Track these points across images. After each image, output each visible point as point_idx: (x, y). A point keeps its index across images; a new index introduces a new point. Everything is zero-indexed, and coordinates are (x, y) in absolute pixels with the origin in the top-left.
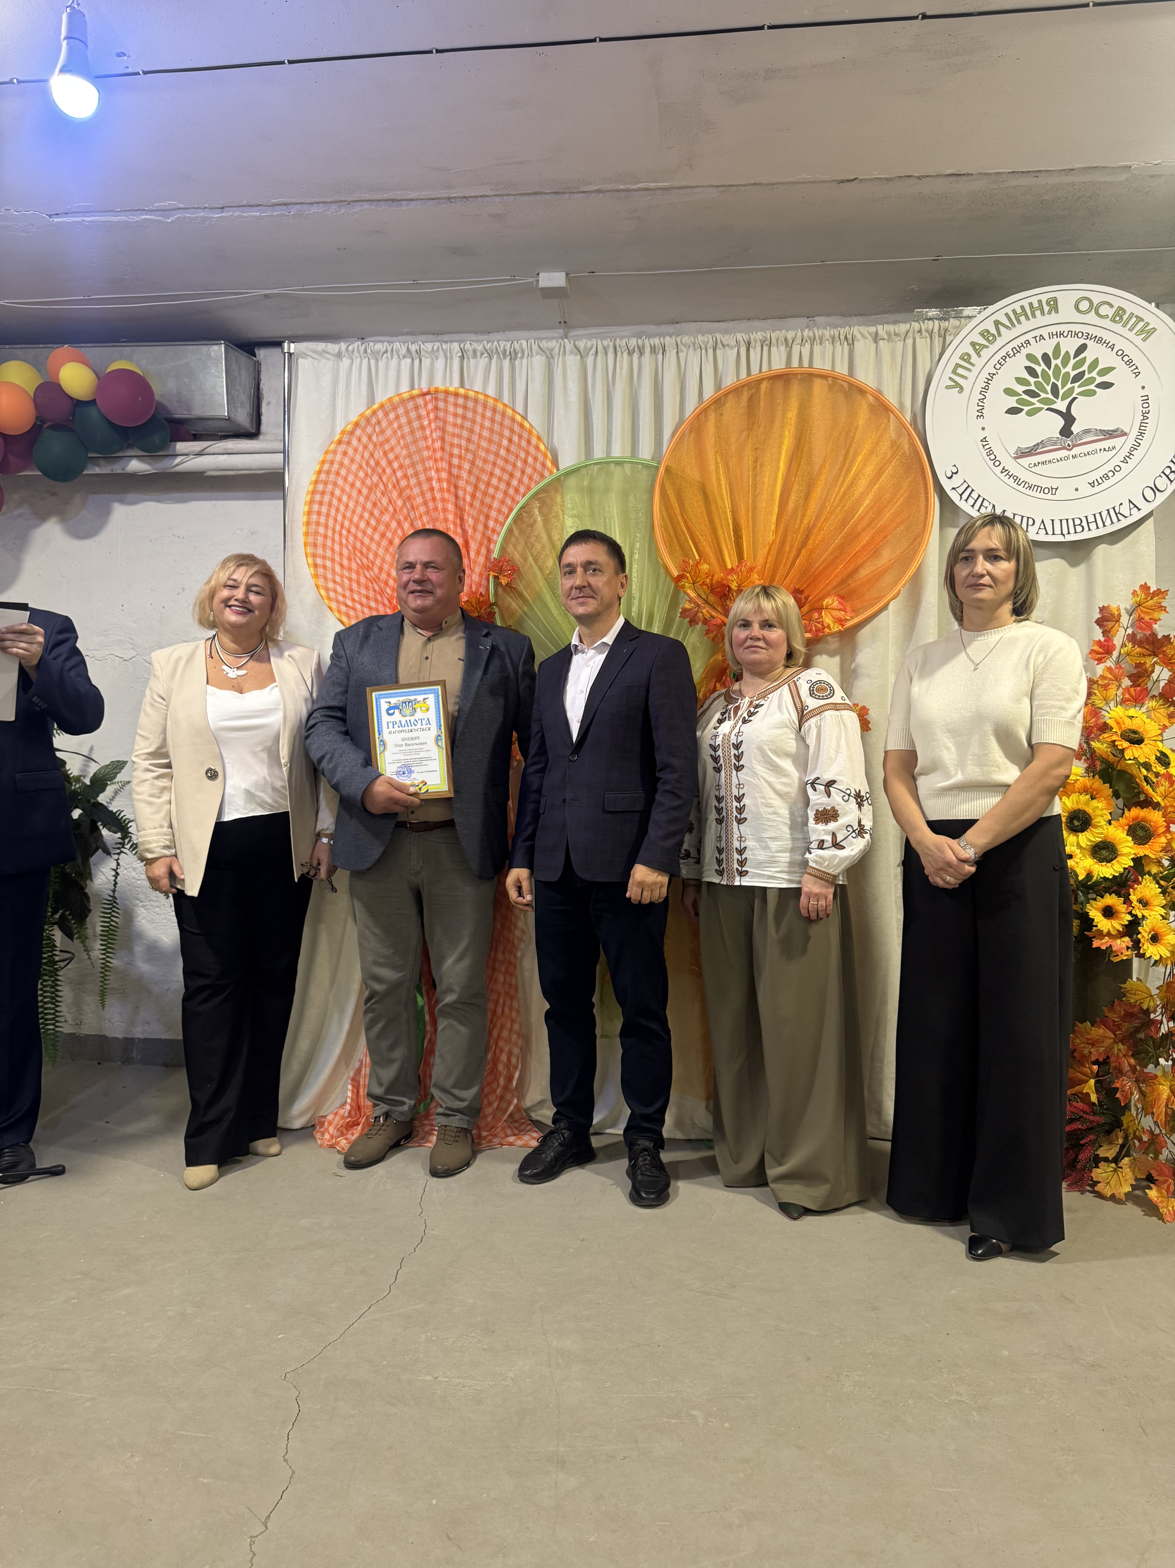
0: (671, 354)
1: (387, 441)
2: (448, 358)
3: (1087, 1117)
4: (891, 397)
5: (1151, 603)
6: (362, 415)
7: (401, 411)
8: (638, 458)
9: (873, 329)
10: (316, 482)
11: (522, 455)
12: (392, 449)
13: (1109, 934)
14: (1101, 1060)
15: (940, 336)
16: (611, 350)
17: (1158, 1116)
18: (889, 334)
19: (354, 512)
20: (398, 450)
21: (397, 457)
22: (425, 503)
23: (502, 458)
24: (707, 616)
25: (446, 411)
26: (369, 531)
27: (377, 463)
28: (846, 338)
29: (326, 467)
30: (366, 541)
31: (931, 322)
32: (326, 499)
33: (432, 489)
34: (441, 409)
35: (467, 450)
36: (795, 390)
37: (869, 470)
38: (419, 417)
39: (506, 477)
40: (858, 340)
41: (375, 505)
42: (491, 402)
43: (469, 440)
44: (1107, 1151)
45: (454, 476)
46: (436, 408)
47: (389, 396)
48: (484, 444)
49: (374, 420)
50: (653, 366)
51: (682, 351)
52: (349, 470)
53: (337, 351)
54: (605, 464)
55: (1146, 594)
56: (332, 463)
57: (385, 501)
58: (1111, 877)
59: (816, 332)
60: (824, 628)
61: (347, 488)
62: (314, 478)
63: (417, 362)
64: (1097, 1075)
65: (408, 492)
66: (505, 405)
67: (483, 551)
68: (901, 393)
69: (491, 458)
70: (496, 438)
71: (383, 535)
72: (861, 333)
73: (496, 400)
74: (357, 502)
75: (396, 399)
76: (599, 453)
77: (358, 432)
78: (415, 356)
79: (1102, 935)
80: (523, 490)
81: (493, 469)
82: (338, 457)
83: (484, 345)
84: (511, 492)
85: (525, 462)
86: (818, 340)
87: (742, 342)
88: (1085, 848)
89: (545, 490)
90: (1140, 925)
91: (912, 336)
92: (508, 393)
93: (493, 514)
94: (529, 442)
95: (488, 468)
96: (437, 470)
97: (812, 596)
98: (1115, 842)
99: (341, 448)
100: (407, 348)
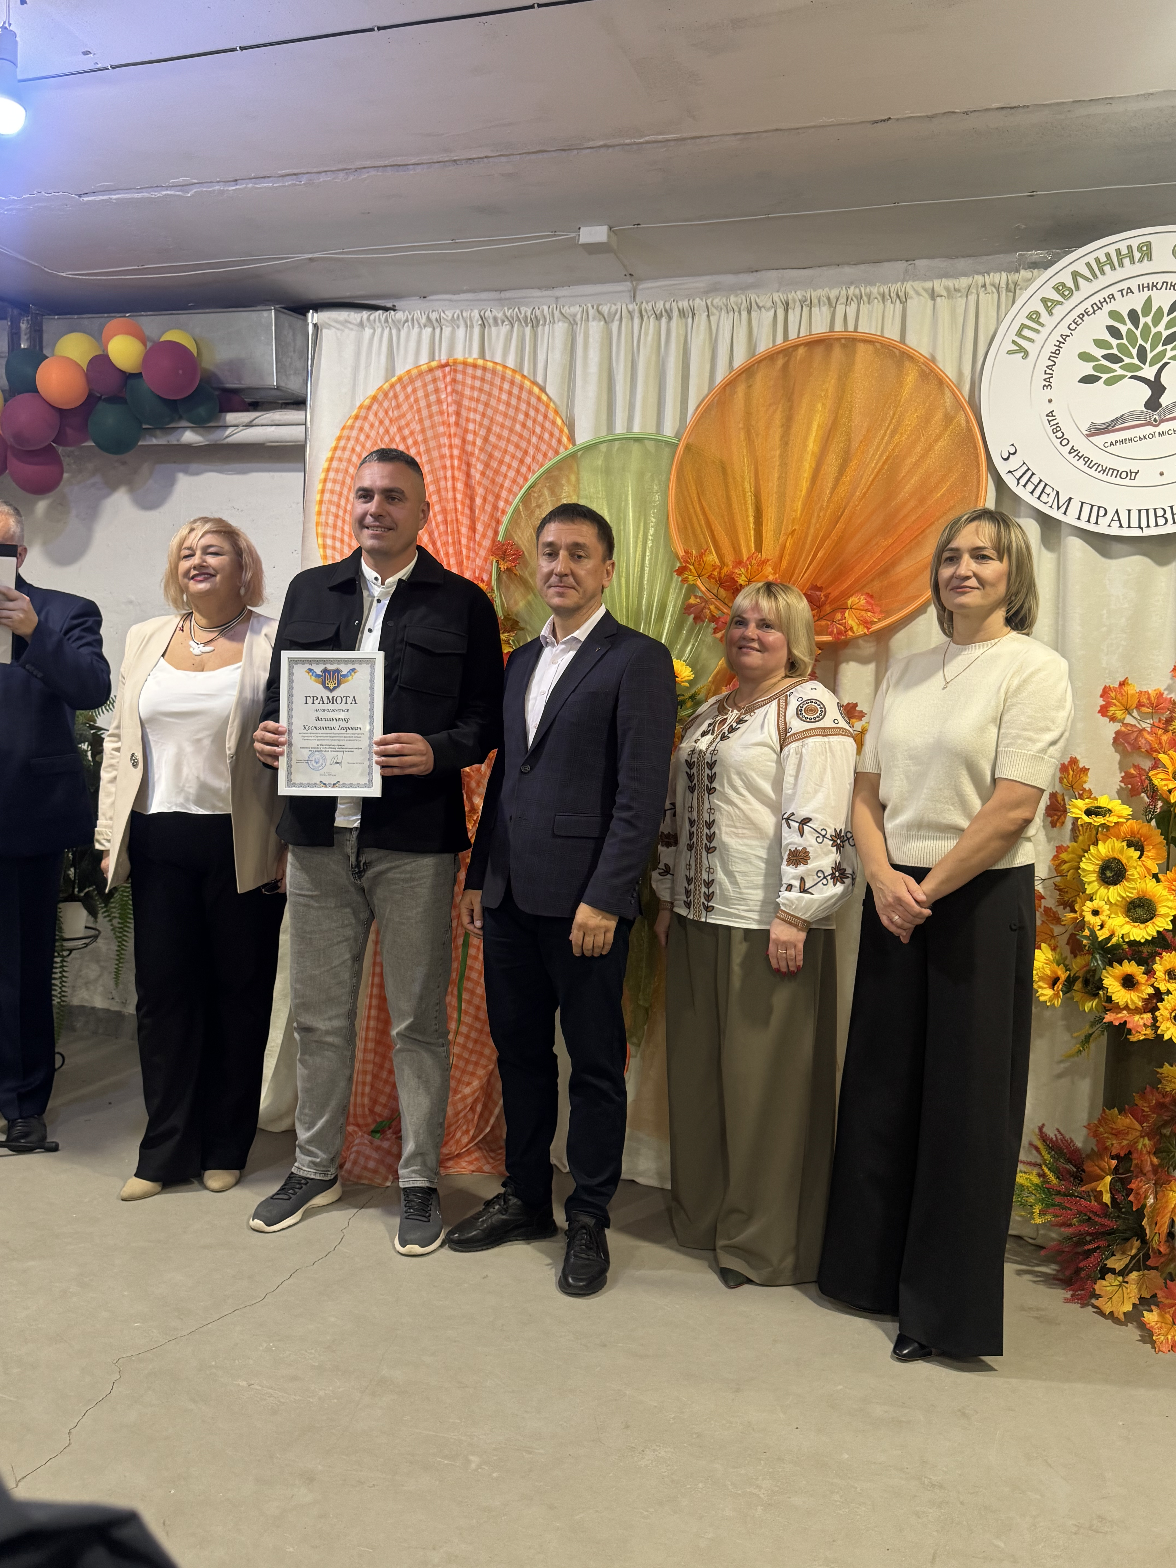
0: (702, 317)
1: (403, 416)
2: (469, 327)
3: (1096, 1219)
4: (947, 368)
6: (380, 388)
7: (418, 384)
8: (663, 436)
9: (928, 285)
10: (331, 459)
11: (538, 430)
12: (407, 425)
13: (1127, 1007)
14: (1122, 1155)
15: (1008, 290)
16: (636, 315)
17: (1161, 1227)
18: (947, 289)
20: (413, 426)
21: (412, 433)
23: (516, 433)
24: (717, 613)
25: (464, 384)
28: (898, 295)
29: (342, 443)
31: (997, 275)
32: (340, 477)
33: (444, 467)
34: (458, 382)
35: (481, 425)
38: (437, 391)
39: (519, 454)
40: (912, 298)
42: (509, 373)
43: (484, 415)
44: (1117, 1263)
45: (467, 453)
46: (454, 381)
47: (408, 368)
48: (499, 418)
49: (391, 394)
50: (682, 332)
51: (713, 314)
53: (359, 320)
54: (625, 440)
56: (348, 439)
58: (1143, 941)
59: (862, 289)
60: (846, 631)
62: (329, 455)
63: (438, 331)
64: (1116, 1170)
66: (524, 376)
67: (490, 532)
68: (960, 360)
69: (505, 433)
70: (511, 412)
72: (914, 290)
73: (514, 371)
75: (415, 372)
76: (620, 429)
77: (375, 407)
78: (436, 324)
79: (1117, 1008)
80: (534, 467)
81: (507, 446)
82: (354, 433)
83: (504, 314)
84: (524, 470)
85: (540, 438)
86: (865, 298)
87: (779, 303)
88: (1115, 904)
89: (558, 466)
90: (1162, 1000)
91: (975, 291)
92: (529, 364)
93: (504, 494)
94: (545, 416)
95: (502, 444)
96: (451, 447)
97: (835, 593)
98: (1156, 899)
99: (358, 424)
100: (428, 317)
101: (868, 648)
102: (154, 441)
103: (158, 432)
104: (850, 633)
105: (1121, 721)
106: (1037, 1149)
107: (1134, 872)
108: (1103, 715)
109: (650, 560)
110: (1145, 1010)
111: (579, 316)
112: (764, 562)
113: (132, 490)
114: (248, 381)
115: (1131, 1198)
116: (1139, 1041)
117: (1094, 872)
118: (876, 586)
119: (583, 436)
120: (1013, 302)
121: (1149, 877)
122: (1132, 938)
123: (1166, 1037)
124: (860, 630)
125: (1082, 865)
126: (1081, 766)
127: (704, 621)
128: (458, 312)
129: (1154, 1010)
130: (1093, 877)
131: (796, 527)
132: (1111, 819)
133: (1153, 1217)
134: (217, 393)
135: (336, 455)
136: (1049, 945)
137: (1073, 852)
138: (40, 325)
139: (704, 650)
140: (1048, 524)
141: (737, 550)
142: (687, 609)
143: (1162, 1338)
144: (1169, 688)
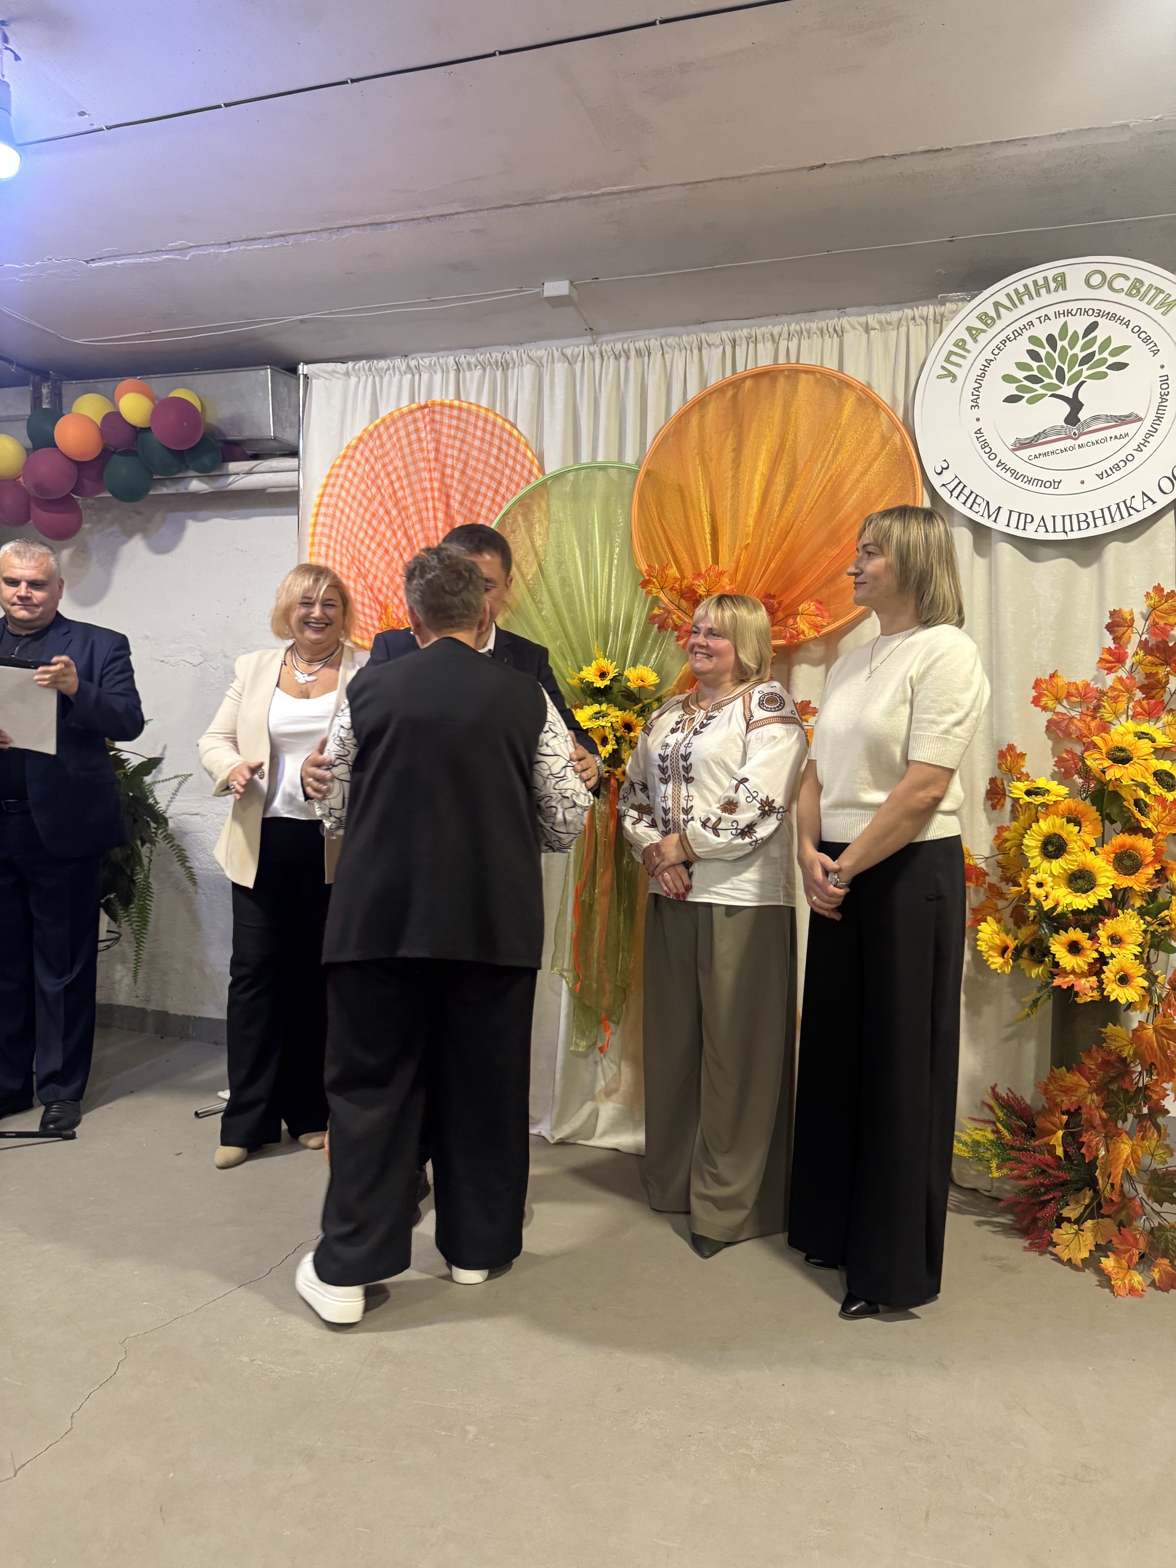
0: (657, 356)
1: (387, 454)
2: (445, 372)
3: (1051, 1171)
4: (882, 393)
5: (1165, 606)
6: (366, 430)
7: (400, 424)
8: (624, 463)
9: (863, 319)
10: (322, 495)
11: (511, 462)
12: (391, 462)
13: (1073, 972)
14: (1072, 1110)
15: (935, 321)
16: (597, 356)
17: (1115, 1178)
18: (880, 323)
20: (396, 462)
21: (395, 469)
22: (418, 512)
23: (491, 466)
24: (679, 622)
25: (441, 423)
27: (377, 476)
28: (835, 330)
29: (332, 480)
31: (925, 309)
32: (331, 511)
33: (426, 499)
34: (437, 422)
35: (458, 459)
38: (417, 430)
39: (494, 485)
40: (848, 332)
41: (373, 515)
42: (483, 411)
43: (460, 450)
44: (1071, 1212)
45: (446, 485)
46: (433, 421)
47: (390, 410)
48: (475, 453)
49: (376, 435)
50: (639, 370)
51: (668, 353)
52: (351, 482)
53: (345, 370)
54: (591, 469)
55: (1159, 597)
56: (337, 476)
57: (381, 511)
58: (1085, 909)
59: (803, 325)
60: (798, 634)
61: (349, 500)
62: (320, 491)
63: (417, 377)
64: (1067, 1125)
66: (496, 415)
69: (481, 466)
70: (486, 447)
72: (850, 324)
73: (487, 410)
74: (357, 513)
75: (396, 414)
76: (585, 459)
77: (361, 447)
78: (415, 371)
79: (1065, 973)
80: (508, 496)
81: (482, 478)
82: (343, 471)
83: (477, 358)
84: (498, 499)
85: (513, 469)
86: (805, 334)
87: (727, 341)
88: (1058, 876)
89: (530, 495)
90: (1107, 964)
91: (905, 324)
92: (501, 403)
94: (517, 450)
95: (478, 476)
96: (431, 480)
97: (787, 601)
98: (1095, 871)
99: (345, 463)
100: (408, 365)
101: (817, 651)
102: (165, 491)
103: (168, 482)
104: (802, 637)
105: (1053, 710)
106: (990, 1107)
107: (1074, 846)
108: (1036, 706)
109: (617, 576)
110: (1090, 973)
111: (545, 359)
112: (721, 574)
113: (146, 537)
114: (248, 433)
115: (1083, 1151)
116: (1086, 1003)
117: (1036, 847)
118: (824, 593)
119: (552, 467)
120: (941, 333)
121: (1087, 852)
122: (1075, 908)
123: (1112, 998)
124: (812, 634)
125: (1025, 841)
126: (1018, 752)
127: (667, 630)
128: (435, 359)
129: (1099, 973)
130: (1036, 852)
131: (749, 541)
132: (1050, 798)
133: (1106, 1168)
134: (220, 445)
135: (327, 492)
136: (995, 918)
137: (1015, 831)
138: (60, 389)
139: (668, 658)
140: (979, 531)
141: (695, 565)
142: (651, 619)
143: (1120, 1283)
144: (1095, 679)
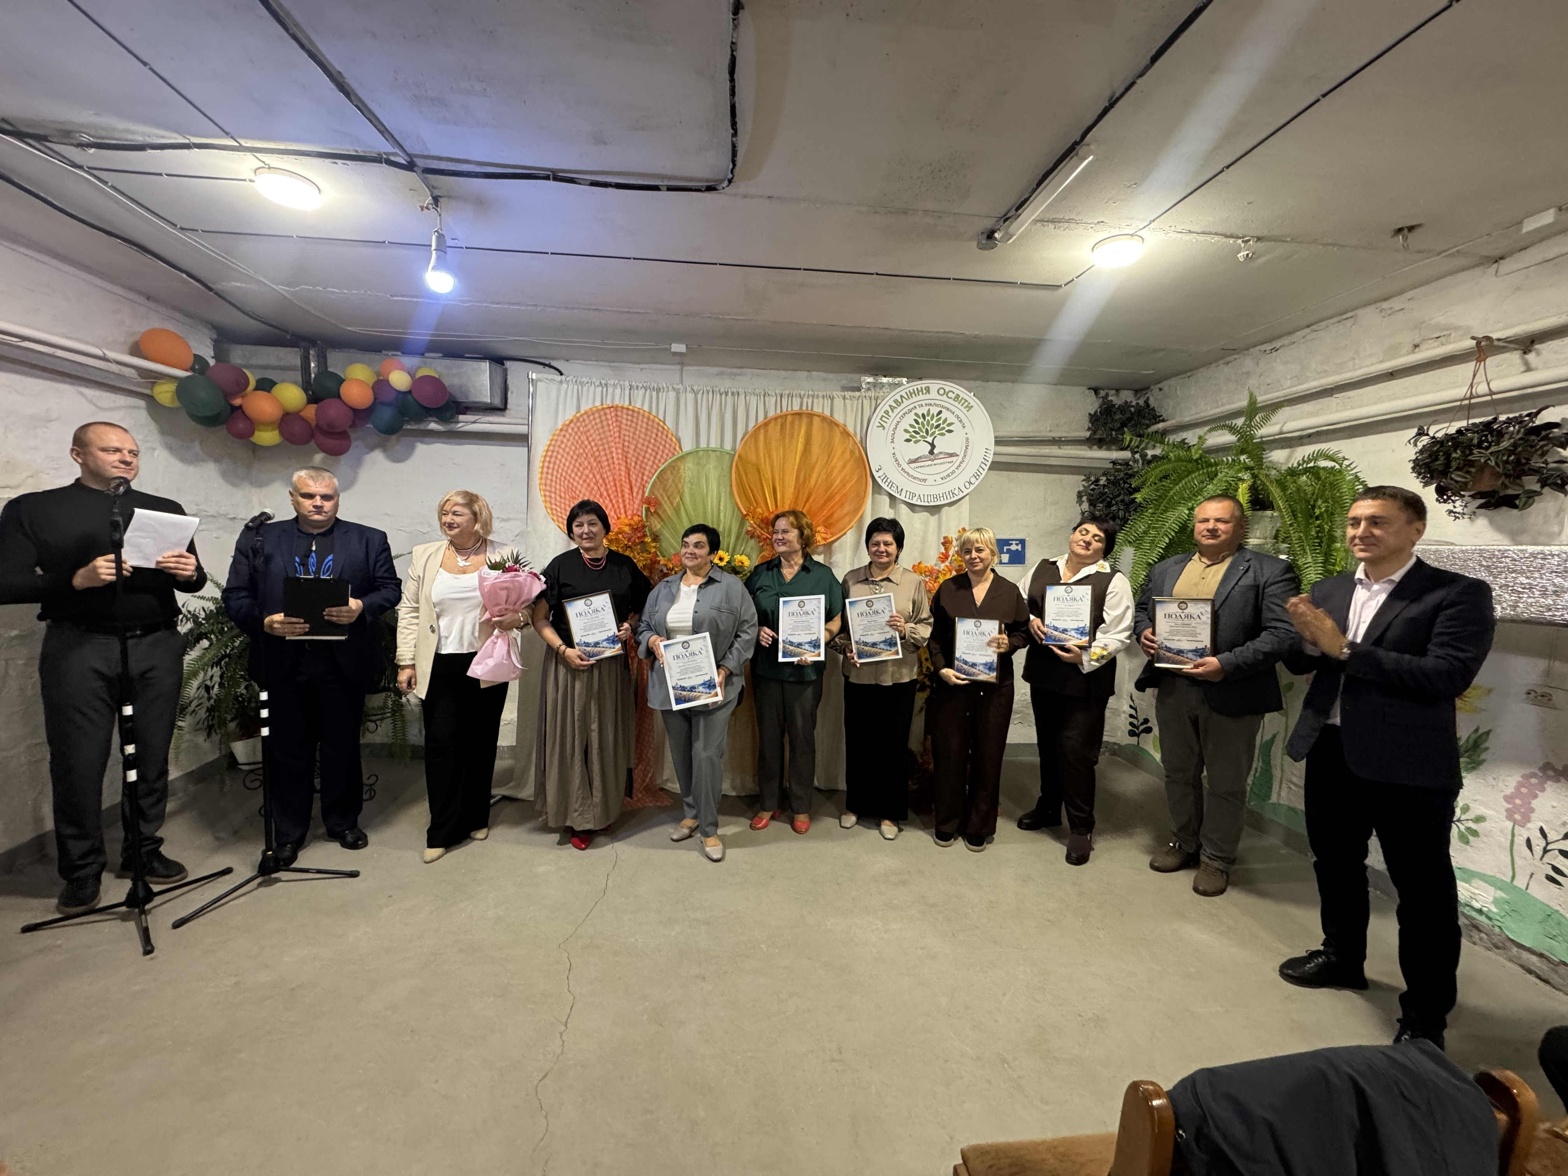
0: (742, 397)
1: (589, 431)
2: (623, 389)
4: (851, 429)
6: (574, 416)
7: (597, 415)
8: (724, 449)
9: (843, 394)
10: (547, 451)
11: (663, 443)
12: (591, 435)
19: (568, 468)
20: (594, 436)
21: (594, 440)
22: (609, 465)
23: (652, 444)
25: (622, 417)
26: (577, 479)
27: (582, 442)
28: (830, 397)
29: (553, 443)
30: (575, 484)
32: (553, 460)
33: (613, 458)
34: (619, 416)
35: (633, 438)
36: (805, 420)
37: (840, 465)
38: (607, 419)
39: (654, 454)
40: (836, 399)
41: (580, 464)
42: (647, 414)
43: (634, 434)
45: (625, 452)
46: (617, 415)
47: (589, 407)
48: (642, 436)
49: (581, 419)
50: (733, 402)
51: (748, 396)
52: (566, 445)
53: (560, 380)
54: (706, 451)
56: (556, 441)
57: (586, 463)
61: (565, 455)
63: (605, 389)
65: (599, 459)
66: (654, 416)
67: (641, 492)
68: (855, 426)
70: (649, 433)
71: (585, 481)
73: (649, 413)
74: (570, 463)
75: (594, 409)
76: (703, 445)
77: (572, 425)
78: (605, 385)
80: (662, 461)
81: (647, 450)
82: (561, 438)
84: (657, 461)
85: (664, 446)
86: (816, 396)
89: (674, 461)
92: (656, 410)
93: (647, 473)
94: (667, 436)
95: (645, 448)
96: (616, 448)
99: (562, 433)
102: (409, 427)
103: (415, 423)
109: (724, 501)
114: (472, 399)
118: (828, 523)
119: (686, 448)
131: (793, 496)
134: (456, 405)
138: (325, 354)
140: (892, 498)
141: (767, 506)
144: (936, 565)
